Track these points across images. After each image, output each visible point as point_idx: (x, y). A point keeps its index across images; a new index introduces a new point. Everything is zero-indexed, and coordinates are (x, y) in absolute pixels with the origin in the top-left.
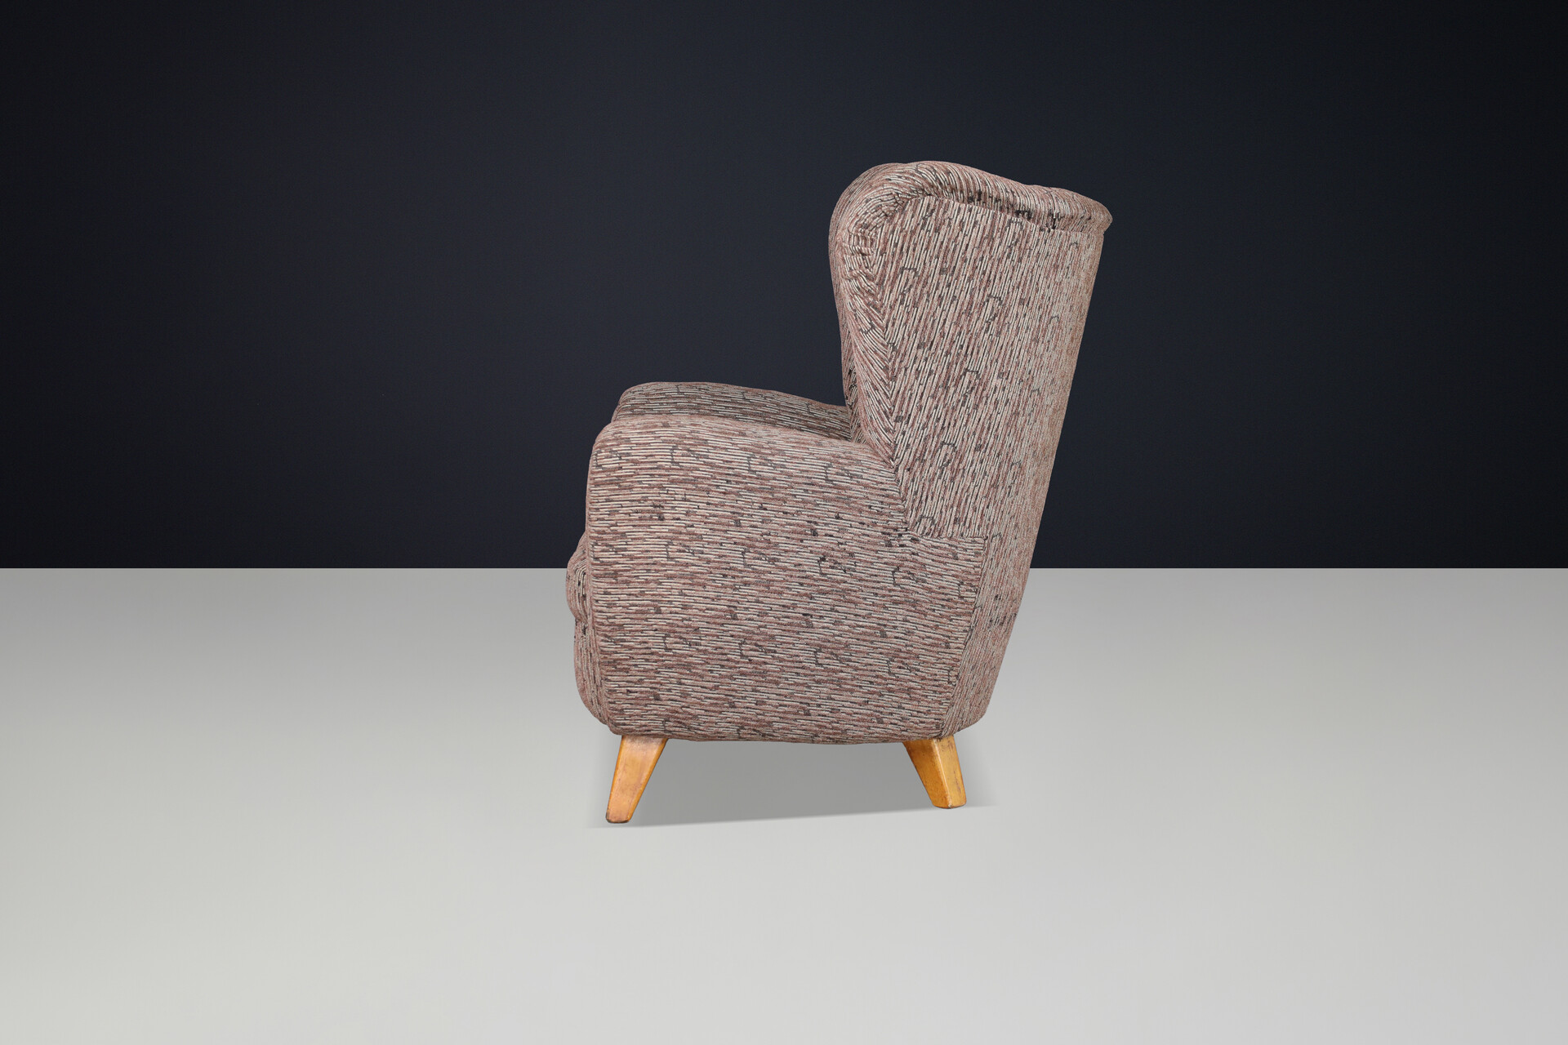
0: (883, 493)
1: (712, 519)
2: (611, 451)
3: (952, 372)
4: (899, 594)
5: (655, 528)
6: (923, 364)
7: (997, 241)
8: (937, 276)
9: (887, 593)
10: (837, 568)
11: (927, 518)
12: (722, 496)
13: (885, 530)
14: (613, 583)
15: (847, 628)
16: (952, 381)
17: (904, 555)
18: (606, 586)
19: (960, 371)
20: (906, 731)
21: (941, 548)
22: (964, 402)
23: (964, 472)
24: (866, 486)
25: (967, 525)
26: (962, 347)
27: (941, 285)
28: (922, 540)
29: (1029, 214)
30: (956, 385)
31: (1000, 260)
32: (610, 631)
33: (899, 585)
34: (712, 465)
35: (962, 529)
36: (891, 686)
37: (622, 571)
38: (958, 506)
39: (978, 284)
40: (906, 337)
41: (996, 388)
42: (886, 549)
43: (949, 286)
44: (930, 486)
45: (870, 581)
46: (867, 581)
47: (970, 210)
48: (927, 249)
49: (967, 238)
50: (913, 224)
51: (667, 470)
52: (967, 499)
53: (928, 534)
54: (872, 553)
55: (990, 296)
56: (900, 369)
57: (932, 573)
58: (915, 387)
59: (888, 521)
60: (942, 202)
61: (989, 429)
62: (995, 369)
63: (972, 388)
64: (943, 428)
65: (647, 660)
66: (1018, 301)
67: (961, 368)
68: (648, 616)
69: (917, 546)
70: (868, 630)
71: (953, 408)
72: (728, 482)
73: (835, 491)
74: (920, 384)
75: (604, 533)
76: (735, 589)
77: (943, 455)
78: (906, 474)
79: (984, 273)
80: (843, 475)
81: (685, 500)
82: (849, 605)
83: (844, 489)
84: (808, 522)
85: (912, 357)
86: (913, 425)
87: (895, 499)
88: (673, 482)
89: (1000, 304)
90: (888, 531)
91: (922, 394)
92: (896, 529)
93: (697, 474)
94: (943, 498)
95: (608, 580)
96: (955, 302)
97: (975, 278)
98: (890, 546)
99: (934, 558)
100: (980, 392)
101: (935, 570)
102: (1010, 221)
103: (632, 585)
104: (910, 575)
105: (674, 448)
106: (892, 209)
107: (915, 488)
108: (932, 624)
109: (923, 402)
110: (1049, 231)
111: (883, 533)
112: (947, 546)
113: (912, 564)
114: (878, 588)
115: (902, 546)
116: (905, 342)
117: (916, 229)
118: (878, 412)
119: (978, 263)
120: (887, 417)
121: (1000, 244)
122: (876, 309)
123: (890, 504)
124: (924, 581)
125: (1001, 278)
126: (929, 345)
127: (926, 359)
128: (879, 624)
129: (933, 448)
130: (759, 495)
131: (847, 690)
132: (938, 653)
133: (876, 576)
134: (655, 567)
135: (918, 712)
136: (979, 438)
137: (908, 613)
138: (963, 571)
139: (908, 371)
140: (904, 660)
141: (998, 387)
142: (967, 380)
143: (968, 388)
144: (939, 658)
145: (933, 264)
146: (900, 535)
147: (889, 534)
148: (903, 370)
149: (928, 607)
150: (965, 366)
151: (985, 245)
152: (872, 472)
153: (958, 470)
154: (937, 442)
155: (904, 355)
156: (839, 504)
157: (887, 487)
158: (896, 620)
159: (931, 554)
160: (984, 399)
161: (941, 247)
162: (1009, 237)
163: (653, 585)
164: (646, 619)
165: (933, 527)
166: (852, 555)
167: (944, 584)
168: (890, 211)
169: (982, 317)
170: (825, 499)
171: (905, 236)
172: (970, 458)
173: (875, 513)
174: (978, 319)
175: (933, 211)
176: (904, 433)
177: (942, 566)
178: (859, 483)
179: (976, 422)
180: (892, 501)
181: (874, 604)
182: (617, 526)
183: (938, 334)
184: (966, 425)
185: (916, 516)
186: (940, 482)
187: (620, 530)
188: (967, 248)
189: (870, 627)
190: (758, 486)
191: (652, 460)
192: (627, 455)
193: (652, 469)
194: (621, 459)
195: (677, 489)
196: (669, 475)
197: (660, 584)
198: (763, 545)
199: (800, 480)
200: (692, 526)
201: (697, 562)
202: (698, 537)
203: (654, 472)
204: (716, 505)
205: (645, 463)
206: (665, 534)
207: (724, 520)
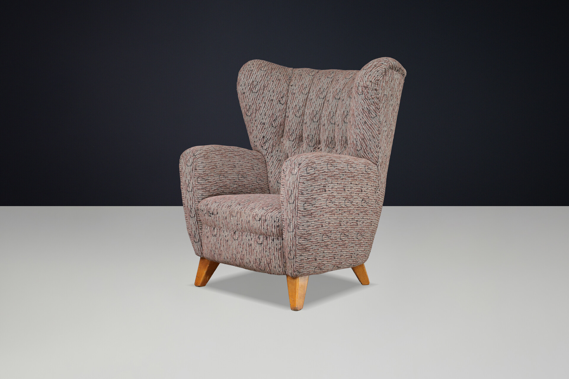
0: (376, 174)
1: (338, 189)
2: (312, 167)
5: (324, 195)
7: (401, 85)
8: (390, 97)
10: (365, 203)
12: (341, 180)
14: (310, 218)
18: (308, 219)
24: (373, 173)
26: (392, 122)
27: (390, 100)
32: (307, 236)
34: (339, 169)
37: (313, 212)
39: (396, 100)
43: (392, 100)
48: (389, 88)
51: (327, 172)
55: (397, 104)
56: (381, 130)
59: (376, 184)
60: (392, 71)
65: (316, 246)
68: (319, 228)
71: (388, 143)
72: (343, 175)
74: (384, 135)
75: (309, 199)
76: (342, 215)
80: (369, 169)
81: (332, 183)
82: (366, 216)
83: (369, 174)
84: (361, 187)
88: (328, 177)
90: (376, 188)
93: (335, 173)
95: (308, 217)
98: (376, 193)
103: (316, 218)
105: (328, 164)
106: (384, 74)
107: (381, 172)
118: (374, 146)
119: (397, 92)
120: (377, 147)
122: (378, 109)
126: (387, 121)
130: (351, 179)
134: (323, 210)
145: (390, 93)
152: (374, 167)
154: (385, 155)
156: (368, 180)
163: (322, 216)
164: (318, 230)
170: (365, 178)
173: (374, 182)
175: (391, 74)
182: (313, 195)
187: (314, 197)
188: (396, 87)
190: (351, 176)
191: (322, 169)
192: (316, 168)
193: (323, 173)
194: (315, 170)
195: (330, 180)
196: (327, 174)
197: (324, 216)
198: (350, 197)
199: (360, 172)
200: (333, 193)
201: (333, 206)
202: (334, 197)
203: (323, 174)
204: (339, 184)
205: (321, 170)
206: (326, 197)
207: (341, 189)
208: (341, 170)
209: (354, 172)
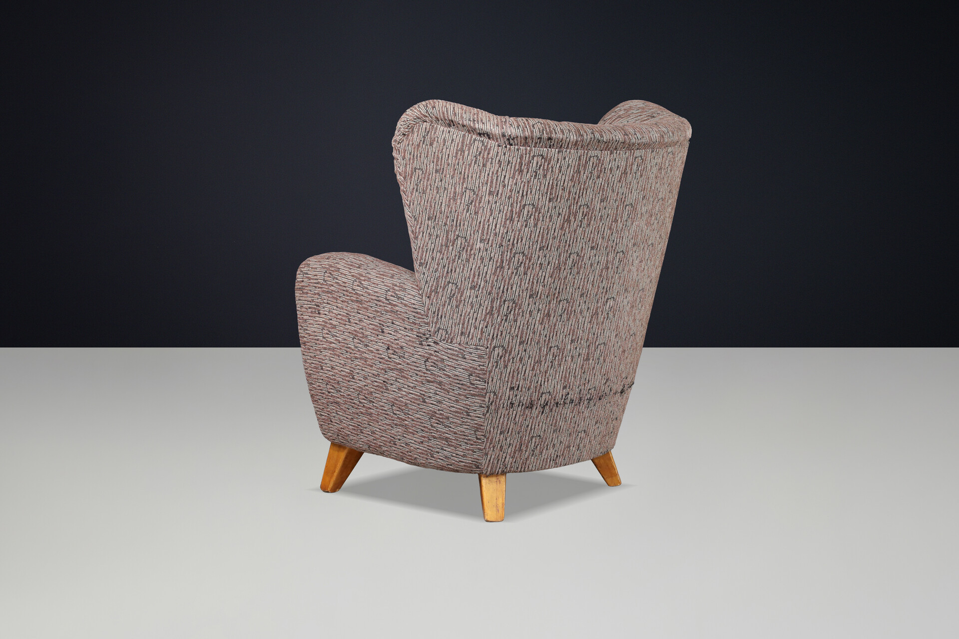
0: (415, 310)
1: (339, 317)
3: (449, 236)
4: (430, 376)
5: (316, 319)
6: (432, 230)
7: (466, 153)
8: (434, 174)
9: (423, 374)
10: (395, 355)
11: (443, 329)
12: (342, 303)
13: (418, 334)
15: (404, 393)
16: (450, 243)
17: (430, 352)
19: (454, 236)
20: (451, 465)
21: (453, 350)
22: (459, 257)
23: (464, 303)
24: (406, 305)
25: (470, 337)
26: (453, 221)
27: (437, 180)
28: (441, 344)
29: (489, 136)
30: (453, 245)
31: (470, 165)
33: (429, 370)
34: (338, 284)
35: (466, 340)
36: (434, 434)
37: (306, 342)
38: (463, 324)
39: (458, 180)
40: (421, 213)
41: (480, 249)
42: (419, 346)
43: (441, 181)
44: (443, 309)
45: (413, 365)
46: (411, 365)
47: (449, 132)
48: (427, 156)
49: (448, 150)
50: (418, 141)
51: (322, 285)
52: (469, 320)
53: (444, 340)
54: (412, 348)
55: (466, 188)
56: (419, 233)
57: (449, 366)
58: (429, 245)
59: (419, 329)
60: (433, 126)
61: (479, 275)
62: (478, 236)
63: (464, 248)
64: (447, 272)
66: (487, 193)
67: (455, 235)
68: (318, 371)
69: (438, 347)
70: (416, 397)
71: (453, 260)
72: (344, 295)
73: (390, 306)
74: (432, 243)
77: (449, 290)
78: (427, 300)
79: (461, 173)
80: (394, 297)
81: (328, 303)
82: (404, 379)
83: (395, 305)
84: (379, 324)
85: (426, 226)
86: (429, 269)
87: (422, 315)
88: (323, 292)
89: (474, 194)
90: (420, 335)
91: (433, 249)
92: (424, 335)
93: (332, 288)
94: (452, 318)
96: (446, 191)
97: (455, 176)
98: (422, 345)
99: (449, 356)
100: (469, 251)
101: (450, 364)
102: (475, 140)
103: (310, 351)
104: (435, 365)
105: (325, 272)
106: (407, 130)
107: (434, 309)
108: (454, 399)
109: (434, 255)
110: (506, 147)
111: (417, 336)
112: (457, 349)
113: (436, 358)
114: (417, 371)
115: (429, 345)
116: (421, 215)
117: (419, 143)
119: (456, 166)
121: (468, 155)
122: (404, 193)
123: (419, 318)
124: (444, 370)
125: (472, 177)
126: (434, 218)
127: (434, 228)
128: (421, 394)
129: (442, 285)
130: (356, 304)
131: (411, 433)
132: (462, 418)
133: (415, 362)
134: (319, 342)
135: (456, 454)
136: (473, 281)
137: (436, 389)
138: (471, 367)
139: (425, 234)
140: (439, 419)
141: (482, 249)
142: (459, 243)
143: (460, 247)
144: (464, 422)
145: (431, 167)
146: (427, 338)
147: (421, 337)
148: (422, 233)
149: (449, 387)
150: (457, 233)
151: (459, 154)
152: (409, 296)
153: (461, 301)
154: (445, 282)
155: (421, 224)
156: (393, 315)
157: (417, 307)
158: (430, 393)
159: (447, 353)
160: (473, 256)
161: (434, 156)
162: (474, 150)
163: (318, 352)
164: (318, 373)
165: (447, 336)
166: (402, 347)
167: (457, 373)
168: (406, 132)
169: (463, 202)
170: (386, 311)
171: (415, 148)
172: (468, 294)
173: (411, 323)
174: (461, 203)
175: (428, 132)
176: (424, 274)
177: (454, 361)
178: (402, 303)
179: (469, 270)
180: (420, 316)
181: (416, 381)
183: (438, 212)
184: (463, 272)
185: (435, 328)
186: (449, 307)
187: (304, 318)
188: (449, 157)
189: (416, 395)
190: (355, 299)
191: (315, 277)
192: (307, 274)
193: (315, 283)
194: (303, 276)
195: (325, 296)
196: (322, 288)
197: (321, 352)
198: (361, 335)
199: (374, 298)
200: (331, 320)
201: (334, 342)
202: (334, 327)
203: (315, 285)
204: (340, 308)
205: (313, 279)
206: (320, 323)
207: (344, 318)
208: (341, 286)
209: (362, 295)
